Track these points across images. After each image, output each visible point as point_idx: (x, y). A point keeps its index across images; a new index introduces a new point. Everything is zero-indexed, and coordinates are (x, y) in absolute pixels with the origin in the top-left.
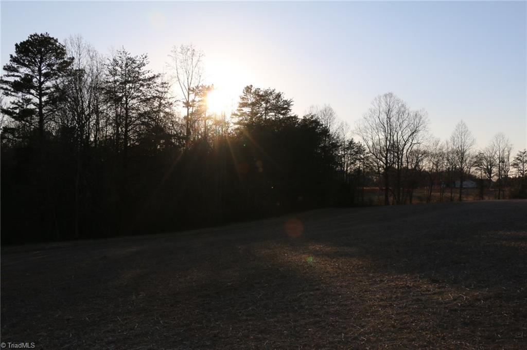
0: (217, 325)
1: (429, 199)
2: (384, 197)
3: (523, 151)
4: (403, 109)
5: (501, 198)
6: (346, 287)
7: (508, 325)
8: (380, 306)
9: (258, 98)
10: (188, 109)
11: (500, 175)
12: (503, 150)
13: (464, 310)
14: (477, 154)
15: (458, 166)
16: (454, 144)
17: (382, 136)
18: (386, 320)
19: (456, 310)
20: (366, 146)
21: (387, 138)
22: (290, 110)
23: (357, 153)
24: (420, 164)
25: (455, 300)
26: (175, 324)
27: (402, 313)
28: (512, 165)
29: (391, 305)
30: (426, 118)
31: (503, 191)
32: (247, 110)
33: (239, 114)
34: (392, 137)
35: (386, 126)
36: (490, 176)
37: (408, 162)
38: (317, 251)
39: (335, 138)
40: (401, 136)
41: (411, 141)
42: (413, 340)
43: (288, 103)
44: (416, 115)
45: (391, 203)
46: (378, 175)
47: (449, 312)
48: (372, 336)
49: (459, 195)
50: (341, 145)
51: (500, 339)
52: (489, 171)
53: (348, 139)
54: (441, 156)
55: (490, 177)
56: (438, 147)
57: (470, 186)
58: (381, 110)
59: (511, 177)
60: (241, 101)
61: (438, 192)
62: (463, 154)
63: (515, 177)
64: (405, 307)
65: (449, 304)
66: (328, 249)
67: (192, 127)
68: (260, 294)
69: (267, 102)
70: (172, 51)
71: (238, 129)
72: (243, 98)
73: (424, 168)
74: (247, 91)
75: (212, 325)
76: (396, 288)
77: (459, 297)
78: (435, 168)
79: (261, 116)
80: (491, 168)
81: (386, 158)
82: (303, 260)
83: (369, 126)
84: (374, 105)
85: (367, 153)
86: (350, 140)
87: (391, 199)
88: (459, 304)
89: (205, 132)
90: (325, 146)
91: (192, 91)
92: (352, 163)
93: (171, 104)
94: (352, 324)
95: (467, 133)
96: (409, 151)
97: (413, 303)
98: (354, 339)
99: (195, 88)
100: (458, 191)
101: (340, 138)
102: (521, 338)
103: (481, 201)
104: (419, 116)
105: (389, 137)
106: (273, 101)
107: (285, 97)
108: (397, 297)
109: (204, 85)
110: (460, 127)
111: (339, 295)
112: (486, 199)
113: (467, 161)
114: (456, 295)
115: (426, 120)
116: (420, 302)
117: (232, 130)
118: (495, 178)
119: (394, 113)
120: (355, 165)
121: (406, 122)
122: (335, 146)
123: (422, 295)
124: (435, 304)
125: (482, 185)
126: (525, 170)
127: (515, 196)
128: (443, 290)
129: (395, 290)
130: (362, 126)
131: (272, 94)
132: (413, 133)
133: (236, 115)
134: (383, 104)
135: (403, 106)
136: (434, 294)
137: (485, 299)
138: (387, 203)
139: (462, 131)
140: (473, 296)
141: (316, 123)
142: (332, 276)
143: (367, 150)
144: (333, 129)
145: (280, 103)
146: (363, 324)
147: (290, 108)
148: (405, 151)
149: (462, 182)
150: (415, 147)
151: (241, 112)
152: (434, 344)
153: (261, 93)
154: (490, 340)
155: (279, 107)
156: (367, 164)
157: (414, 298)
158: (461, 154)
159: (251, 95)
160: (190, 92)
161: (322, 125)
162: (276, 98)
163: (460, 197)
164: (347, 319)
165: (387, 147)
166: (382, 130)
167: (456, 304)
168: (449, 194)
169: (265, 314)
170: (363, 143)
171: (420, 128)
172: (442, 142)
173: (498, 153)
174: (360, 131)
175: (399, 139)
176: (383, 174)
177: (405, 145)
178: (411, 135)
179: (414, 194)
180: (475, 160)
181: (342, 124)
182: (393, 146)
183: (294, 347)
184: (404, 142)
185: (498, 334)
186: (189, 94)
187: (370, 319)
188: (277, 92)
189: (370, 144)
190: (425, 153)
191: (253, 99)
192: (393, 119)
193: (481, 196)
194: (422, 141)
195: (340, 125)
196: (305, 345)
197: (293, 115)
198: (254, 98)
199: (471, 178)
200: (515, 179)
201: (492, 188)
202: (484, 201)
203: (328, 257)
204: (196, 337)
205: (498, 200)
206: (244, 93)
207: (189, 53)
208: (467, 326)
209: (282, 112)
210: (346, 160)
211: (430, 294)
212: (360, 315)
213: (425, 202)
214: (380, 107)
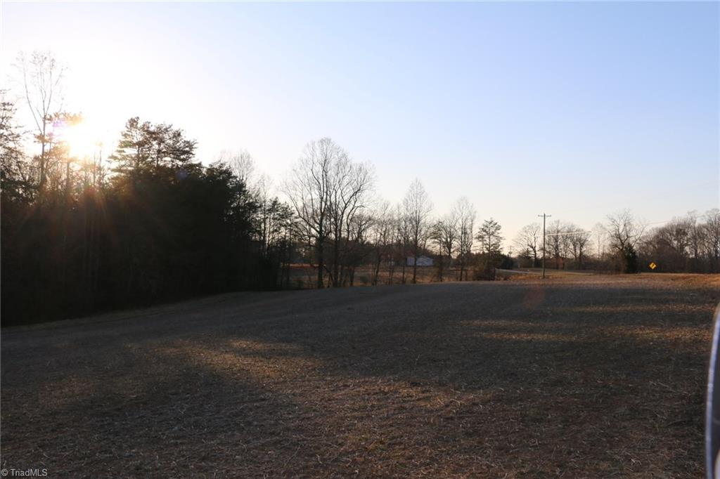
0: (133, 453)
1: (375, 280)
2: (317, 277)
3: (489, 220)
4: (343, 160)
5: (463, 279)
6: (301, 395)
7: (518, 432)
8: (355, 418)
9: (148, 136)
10: (44, 146)
11: (461, 249)
12: (466, 219)
13: (463, 418)
14: (435, 222)
15: (411, 238)
16: (407, 209)
17: (316, 195)
18: (369, 435)
19: (452, 418)
20: (294, 208)
21: (322, 198)
22: (191, 154)
23: (282, 217)
24: (364, 234)
25: (447, 406)
26: (67, 455)
27: (386, 425)
28: (476, 238)
29: (368, 416)
30: (374, 173)
31: (465, 270)
32: (132, 152)
33: (119, 157)
34: (328, 197)
35: (321, 182)
36: (450, 250)
37: (348, 231)
38: (244, 349)
39: (253, 195)
40: (340, 196)
41: (353, 202)
42: (411, 458)
43: (190, 145)
44: (360, 169)
45: (326, 286)
46: (308, 247)
47: (444, 421)
48: (358, 456)
49: (412, 276)
50: (261, 206)
51: (513, 449)
52: (449, 245)
53: (270, 198)
54: (390, 223)
55: (450, 252)
56: (387, 212)
57: (427, 264)
58: (315, 160)
59: (475, 253)
60: (123, 139)
61: (387, 271)
62: (418, 223)
63: (479, 253)
64: (388, 418)
65: (442, 412)
66: (259, 346)
67: (48, 173)
68: (184, 409)
69: (161, 141)
70: (17, 58)
71: (117, 178)
72: (125, 135)
73: (368, 239)
74: (132, 125)
75: (127, 454)
76: (368, 394)
77: (451, 402)
78: (382, 239)
79: (153, 161)
80: (451, 241)
81: (321, 225)
82: (230, 362)
83: (299, 181)
84: (306, 154)
85: (296, 218)
86: (273, 200)
87: (326, 280)
88: (454, 411)
89: (68, 180)
90: (238, 207)
91: (48, 120)
92: (276, 231)
93: (18, 136)
94: (325, 442)
95: (424, 195)
96: (350, 216)
97: (396, 412)
98: (334, 461)
99: (53, 116)
100: (412, 270)
101: (261, 195)
102: (537, 446)
103: (440, 283)
104: (364, 170)
105: (325, 197)
106: (169, 141)
107: (186, 136)
108: (373, 406)
109: (67, 112)
110: (415, 187)
111: (295, 405)
112: (446, 280)
113: (423, 232)
114: (446, 400)
115: (373, 177)
116: (404, 411)
117: (109, 179)
118: (455, 255)
119: (332, 164)
120: (280, 233)
121: (347, 177)
122: (253, 207)
123: (404, 401)
124: (424, 412)
125: (441, 262)
126: (491, 243)
127: (479, 277)
128: (428, 394)
129: (367, 397)
130: (289, 181)
131: (167, 131)
132: (356, 192)
133: (115, 158)
134: (318, 152)
135: (344, 156)
136: (419, 400)
137: (484, 403)
138: (320, 284)
139: (418, 192)
140: (468, 400)
141: (228, 173)
142: (276, 381)
143: (296, 214)
144: (251, 184)
145: (180, 144)
146: (340, 441)
147: (193, 152)
148: (345, 218)
149: (416, 259)
150: (357, 212)
151: (123, 154)
152: (437, 460)
153: (152, 129)
154: (503, 451)
155: (178, 150)
156: (296, 232)
157: (396, 406)
158: (416, 222)
159: (138, 132)
160: (47, 121)
161: (235, 177)
162: (174, 136)
163: (414, 277)
164: (315, 436)
165: (323, 210)
166: (316, 187)
167: (450, 411)
168: (401, 274)
169: (200, 435)
170: (291, 204)
171: (365, 186)
172: (393, 206)
173: (460, 221)
174: (287, 187)
175: (337, 200)
176: (315, 246)
177: (346, 207)
178: (353, 195)
179: (356, 273)
180: (432, 230)
181: (263, 177)
182: (329, 209)
183: (257, 476)
184: (344, 205)
185: (510, 443)
186: (45, 124)
187: (347, 434)
188: (175, 128)
189: (300, 205)
190: (370, 219)
191: (140, 136)
192: (331, 173)
193: (440, 275)
194: (367, 203)
195: (259, 178)
196: (272, 473)
197: (196, 162)
198: (142, 135)
199: (427, 253)
200: (478, 255)
201: (452, 267)
202: (443, 283)
203: (263, 357)
204: (108, 472)
205: (458, 282)
206: (126, 127)
207: (47, 64)
208: (471, 437)
209: (182, 157)
210: (269, 226)
211: (414, 401)
212: (332, 430)
213: (369, 284)
214: (313, 156)
